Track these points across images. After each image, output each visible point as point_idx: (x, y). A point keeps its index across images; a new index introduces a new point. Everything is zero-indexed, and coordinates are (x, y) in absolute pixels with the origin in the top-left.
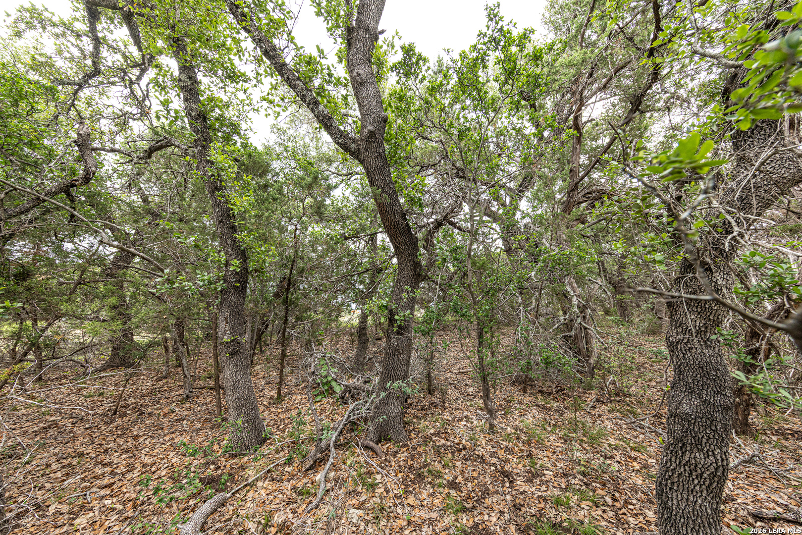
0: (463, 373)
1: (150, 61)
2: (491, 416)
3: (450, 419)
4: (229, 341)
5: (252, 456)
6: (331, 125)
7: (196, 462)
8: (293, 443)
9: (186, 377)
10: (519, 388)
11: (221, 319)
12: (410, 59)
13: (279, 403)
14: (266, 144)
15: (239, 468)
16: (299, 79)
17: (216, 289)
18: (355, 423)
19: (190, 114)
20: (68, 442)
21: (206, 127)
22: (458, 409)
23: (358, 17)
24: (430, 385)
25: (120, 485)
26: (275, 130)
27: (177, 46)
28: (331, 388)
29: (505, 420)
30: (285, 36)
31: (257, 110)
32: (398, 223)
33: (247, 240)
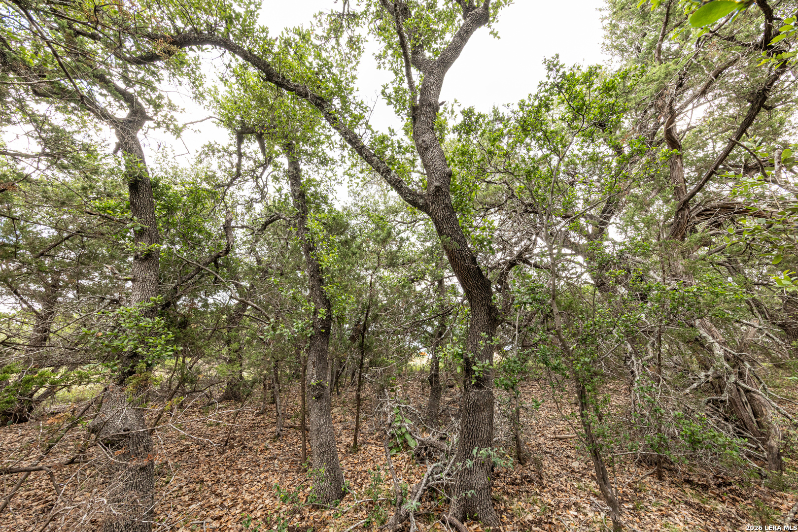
0: (560, 439)
1: (269, 161)
2: (614, 510)
3: (552, 503)
4: (315, 384)
5: (333, 511)
6: (402, 187)
7: (284, 508)
8: (371, 502)
9: (278, 415)
10: (651, 471)
11: (309, 362)
12: (470, 119)
13: (356, 452)
14: (345, 206)
15: (320, 522)
16: (374, 155)
17: (306, 335)
18: (434, 490)
19: (294, 195)
20: (194, 467)
21: (304, 203)
22: (562, 490)
23: (421, 98)
24: (519, 452)
25: (227, 519)
26: (352, 194)
27: (289, 148)
28: (405, 441)
29: (637, 519)
30: (364, 126)
31: (341, 183)
32: (468, 268)
33: (332, 291)
